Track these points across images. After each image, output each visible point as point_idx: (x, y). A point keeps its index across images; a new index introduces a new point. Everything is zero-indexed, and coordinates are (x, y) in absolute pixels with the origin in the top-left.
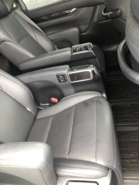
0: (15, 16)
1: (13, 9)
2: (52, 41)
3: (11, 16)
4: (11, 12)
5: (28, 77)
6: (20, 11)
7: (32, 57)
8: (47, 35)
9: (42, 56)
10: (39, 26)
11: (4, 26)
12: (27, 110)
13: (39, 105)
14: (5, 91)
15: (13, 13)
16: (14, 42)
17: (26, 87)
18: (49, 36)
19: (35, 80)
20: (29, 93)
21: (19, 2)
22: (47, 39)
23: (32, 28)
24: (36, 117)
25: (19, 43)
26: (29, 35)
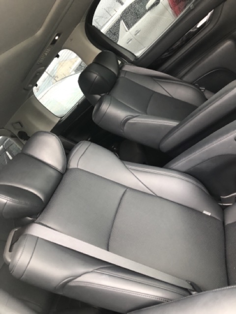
0: (126, 77)
1: (120, 68)
2: (192, 83)
3: (121, 80)
4: (119, 73)
5: (185, 161)
6: (130, 66)
7: (175, 125)
8: (181, 78)
9: (192, 116)
10: (162, 72)
11: (119, 100)
12: (205, 214)
13: (220, 200)
14: (159, 195)
15: (122, 75)
16: (141, 115)
17: (188, 177)
18: (185, 79)
19: (198, 162)
20: (198, 187)
21: (122, 53)
22: (184, 84)
23: (155, 80)
24: (224, 223)
25: (146, 113)
26: (154, 92)
